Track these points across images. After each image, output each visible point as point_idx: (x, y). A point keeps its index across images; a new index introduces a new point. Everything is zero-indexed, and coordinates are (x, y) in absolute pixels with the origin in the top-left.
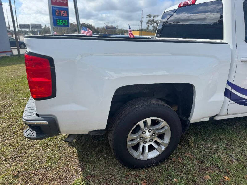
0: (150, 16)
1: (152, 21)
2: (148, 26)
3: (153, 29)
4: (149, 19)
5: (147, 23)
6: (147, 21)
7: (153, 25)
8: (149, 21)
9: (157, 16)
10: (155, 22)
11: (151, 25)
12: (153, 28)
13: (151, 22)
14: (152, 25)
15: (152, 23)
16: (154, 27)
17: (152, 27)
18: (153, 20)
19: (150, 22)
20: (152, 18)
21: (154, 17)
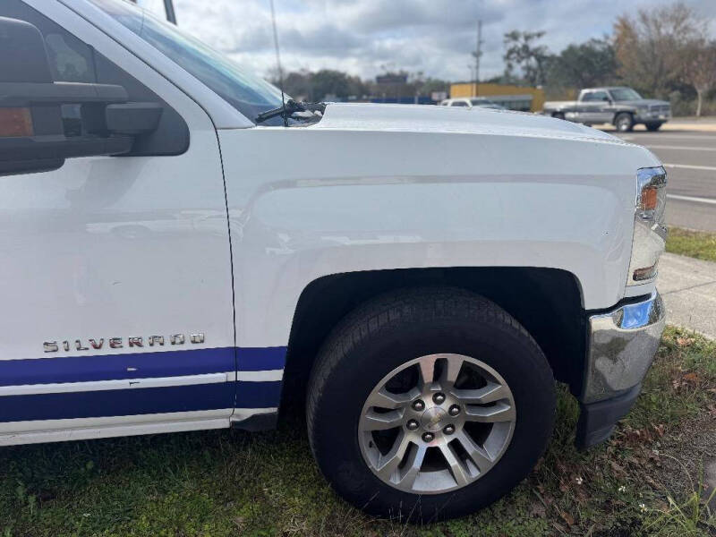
0: (514, 36)
1: (521, 52)
2: (510, 66)
3: (526, 77)
4: (511, 45)
5: (507, 58)
6: (505, 53)
7: (527, 63)
8: (511, 52)
9: (539, 35)
10: (531, 54)
11: (519, 62)
12: (525, 72)
13: (518, 53)
14: (524, 63)
15: (523, 58)
16: (528, 68)
17: (523, 68)
18: (525, 48)
19: (514, 55)
20: (520, 43)
21: (527, 38)
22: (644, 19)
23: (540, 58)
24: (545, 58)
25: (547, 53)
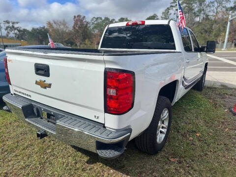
0: (8, 22)
2: (8, 32)
3: (15, 37)
4: (7, 25)
5: (6, 29)
6: (5, 28)
8: (7, 27)
9: (17, 23)
10: (16, 29)
11: (11, 31)
12: (15, 35)
13: (11, 28)
14: (13, 32)
15: (13, 30)
18: (13, 27)
19: (9, 29)
20: (11, 25)
21: (13, 23)
22: (55, 23)
23: (19, 31)
24: (21, 31)
25: (21, 29)
